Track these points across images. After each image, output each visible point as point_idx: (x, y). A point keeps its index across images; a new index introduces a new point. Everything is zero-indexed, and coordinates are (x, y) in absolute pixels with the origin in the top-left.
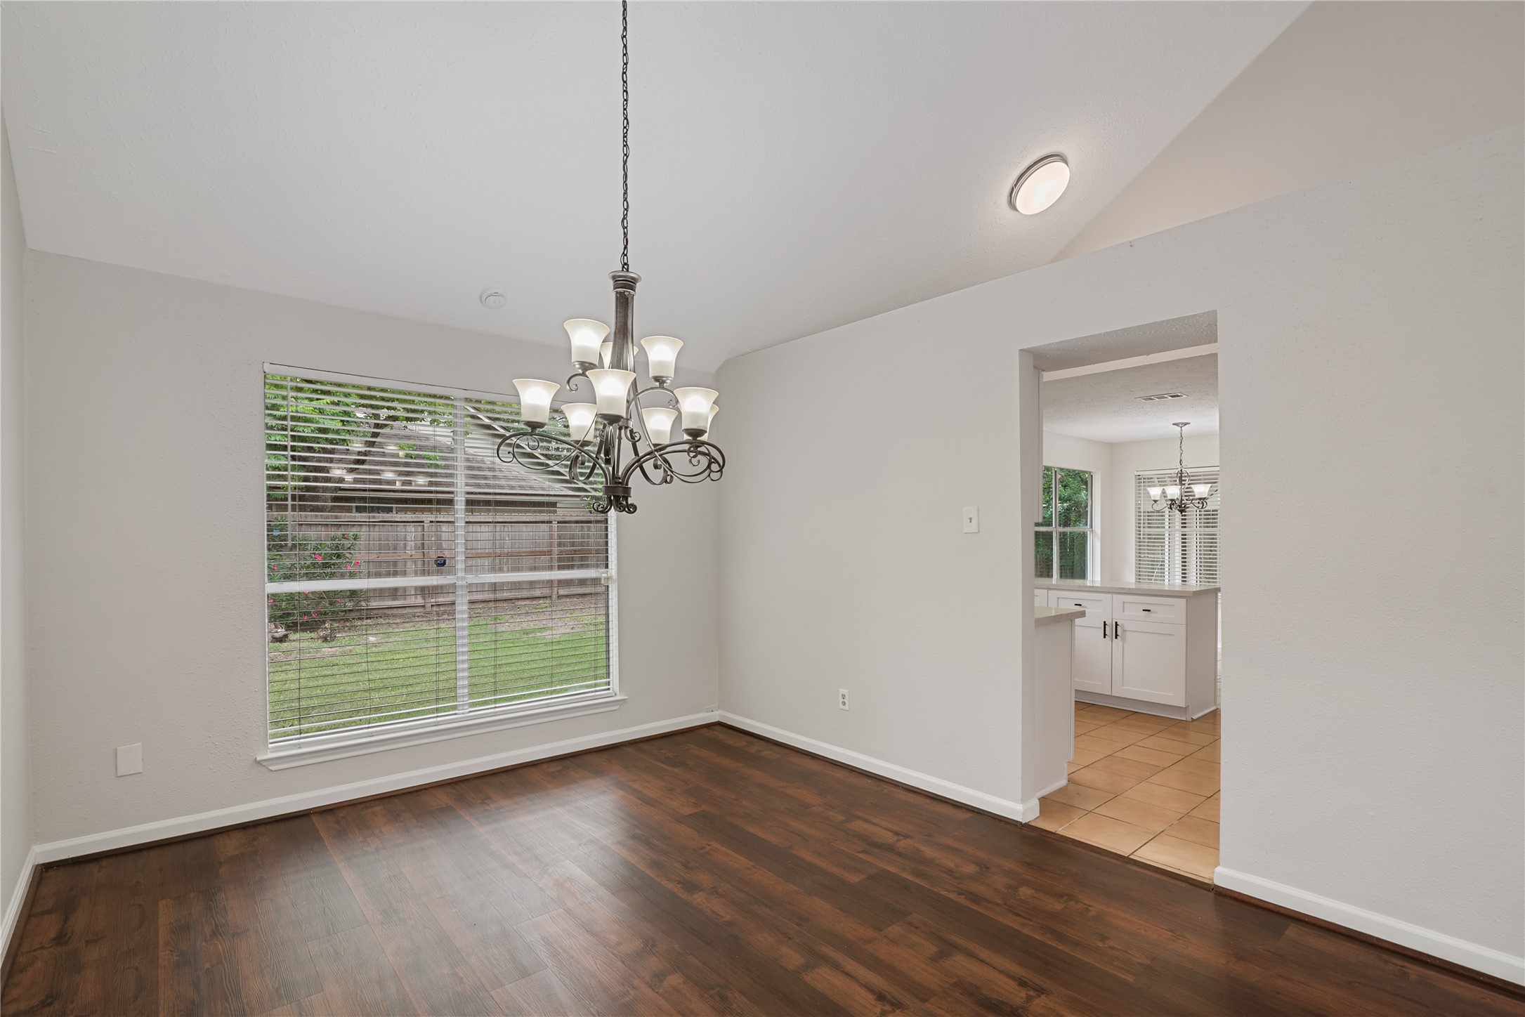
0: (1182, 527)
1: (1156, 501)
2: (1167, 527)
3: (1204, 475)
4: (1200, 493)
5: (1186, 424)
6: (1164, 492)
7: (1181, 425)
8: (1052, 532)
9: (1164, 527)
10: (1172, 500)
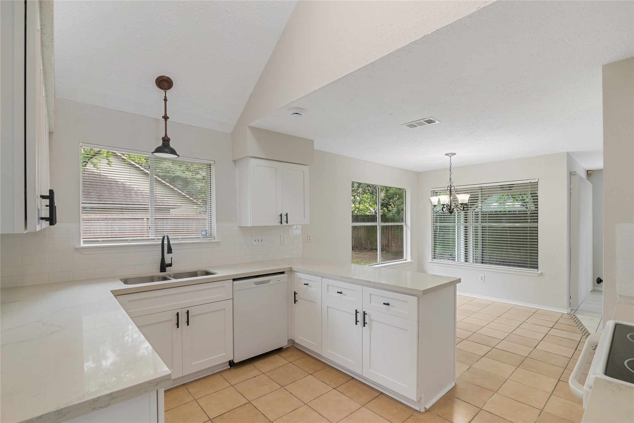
0: (465, 222)
1: (435, 206)
2: (456, 222)
3: (471, 190)
4: (462, 200)
5: (454, 154)
6: (439, 201)
7: (450, 155)
8: (377, 226)
9: (455, 222)
10: (443, 205)
